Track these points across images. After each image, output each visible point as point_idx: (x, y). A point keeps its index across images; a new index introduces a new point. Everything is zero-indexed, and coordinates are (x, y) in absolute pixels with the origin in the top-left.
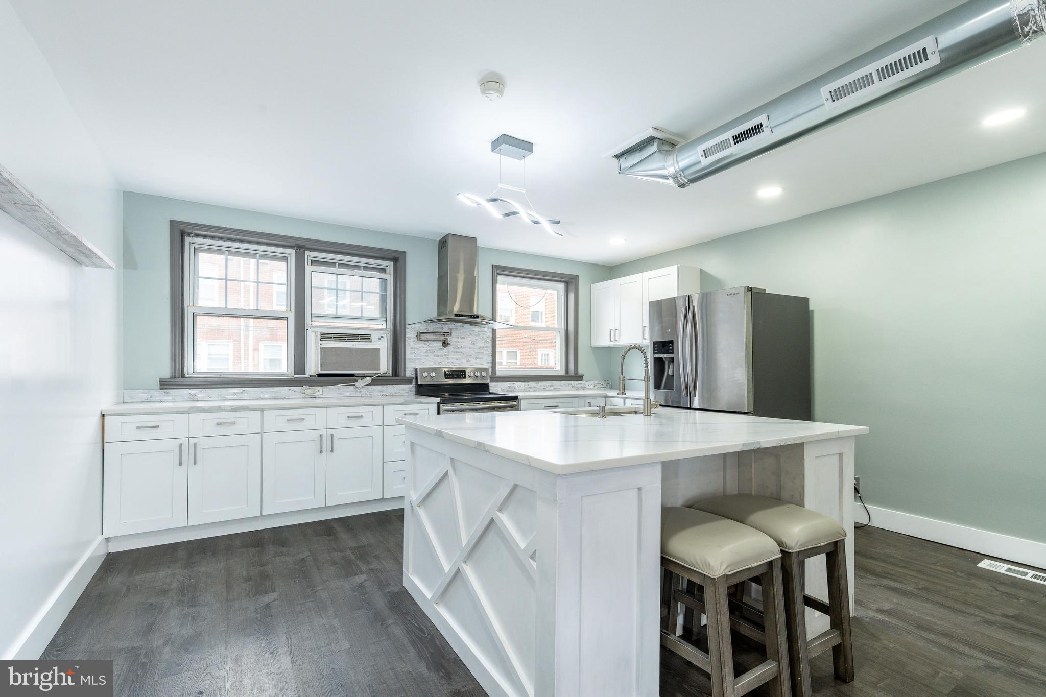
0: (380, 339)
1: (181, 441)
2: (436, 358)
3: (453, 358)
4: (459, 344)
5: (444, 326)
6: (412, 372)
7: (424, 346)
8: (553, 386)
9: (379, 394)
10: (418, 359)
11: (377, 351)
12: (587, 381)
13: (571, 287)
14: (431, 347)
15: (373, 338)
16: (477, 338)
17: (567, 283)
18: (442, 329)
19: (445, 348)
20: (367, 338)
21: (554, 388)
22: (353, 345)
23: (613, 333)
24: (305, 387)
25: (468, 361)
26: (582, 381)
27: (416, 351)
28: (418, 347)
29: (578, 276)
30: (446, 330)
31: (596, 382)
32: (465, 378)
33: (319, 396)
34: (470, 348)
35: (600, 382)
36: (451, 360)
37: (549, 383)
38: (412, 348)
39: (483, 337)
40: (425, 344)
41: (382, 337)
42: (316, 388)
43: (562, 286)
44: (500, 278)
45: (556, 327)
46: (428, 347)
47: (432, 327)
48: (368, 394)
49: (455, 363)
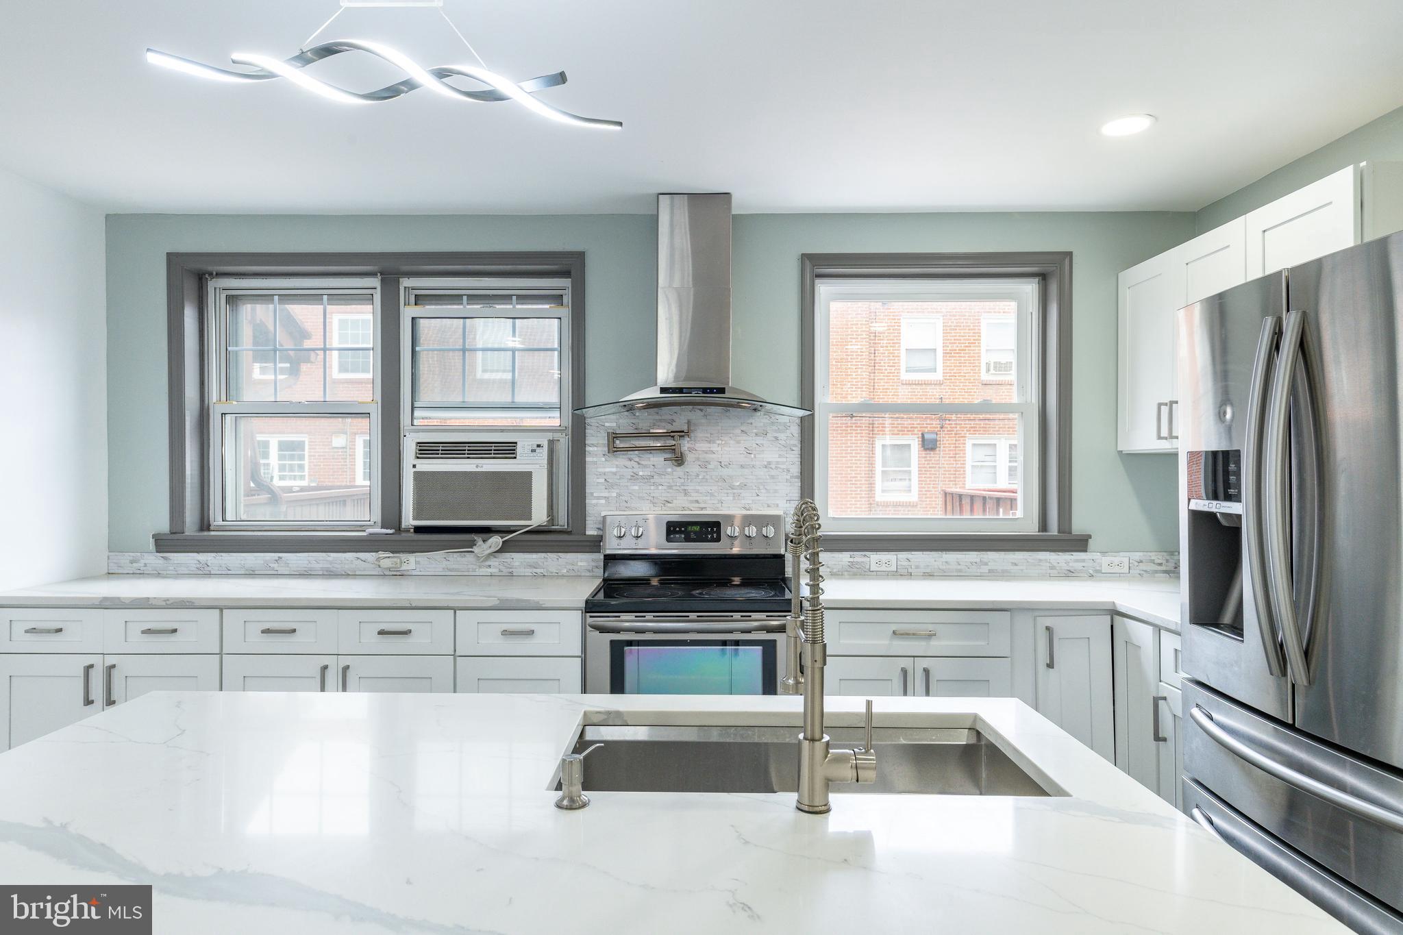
0: (533, 451)
1: (89, 660)
3: (697, 491)
4: (713, 456)
5: (675, 417)
6: (598, 523)
7: (628, 463)
8: (986, 564)
9: (528, 572)
10: (615, 494)
11: (527, 476)
12: (1104, 553)
13: (1053, 288)
14: (645, 467)
15: (519, 450)
16: (759, 440)
17: (1043, 277)
18: (672, 423)
19: (677, 469)
20: (507, 450)
21: (990, 571)
22: (477, 467)
23: (1165, 410)
24: (382, 554)
25: (732, 498)
26: (1085, 551)
27: (608, 477)
28: (613, 467)
29: (1070, 254)
30: (680, 424)
31: (1137, 556)
32: (718, 540)
33: (409, 573)
34: (742, 467)
35: (1153, 556)
36: (695, 496)
37: (973, 556)
39: (776, 438)
40: (631, 460)
41: (539, 446)
42: (404, 556)
43: (1030, 289)
44: (824, 289)
45: (1015, 400)
46: (635, 465)
48: (505, 571)
49: (705, 502)
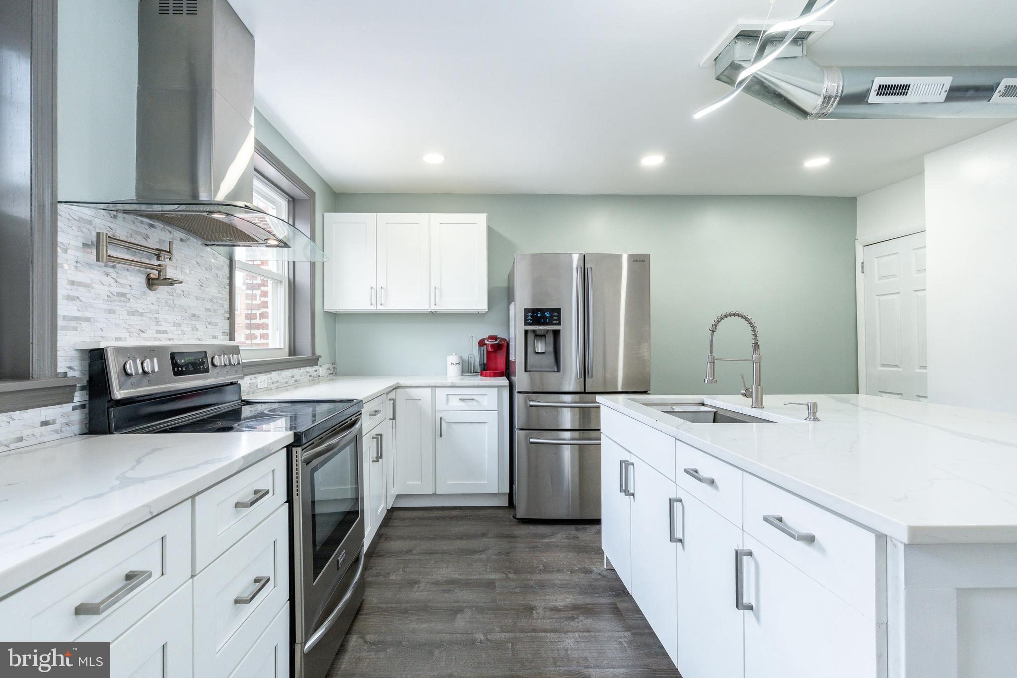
2: (135, 320)
3: (165, 321)
5: (150, 232)
6: (71, 360)
7: (105, 279)
8: (294, 377)
10: (88, 319)
12: (321, 366)
14: (122, 285)
17: (293, 200)
18: (146, 237)
19: (151, 293)
21: (295, 382)
25: (194, 329)
26: (317, 365)
27: (81, 292)
28: (88, 281)
29: (315, 193)
36: (164, 325)
37: (290, 372)
38: (72, 283)
39: (217, 276)
40: (107, 274)
43: (284, 204)
47: (123, 228)
